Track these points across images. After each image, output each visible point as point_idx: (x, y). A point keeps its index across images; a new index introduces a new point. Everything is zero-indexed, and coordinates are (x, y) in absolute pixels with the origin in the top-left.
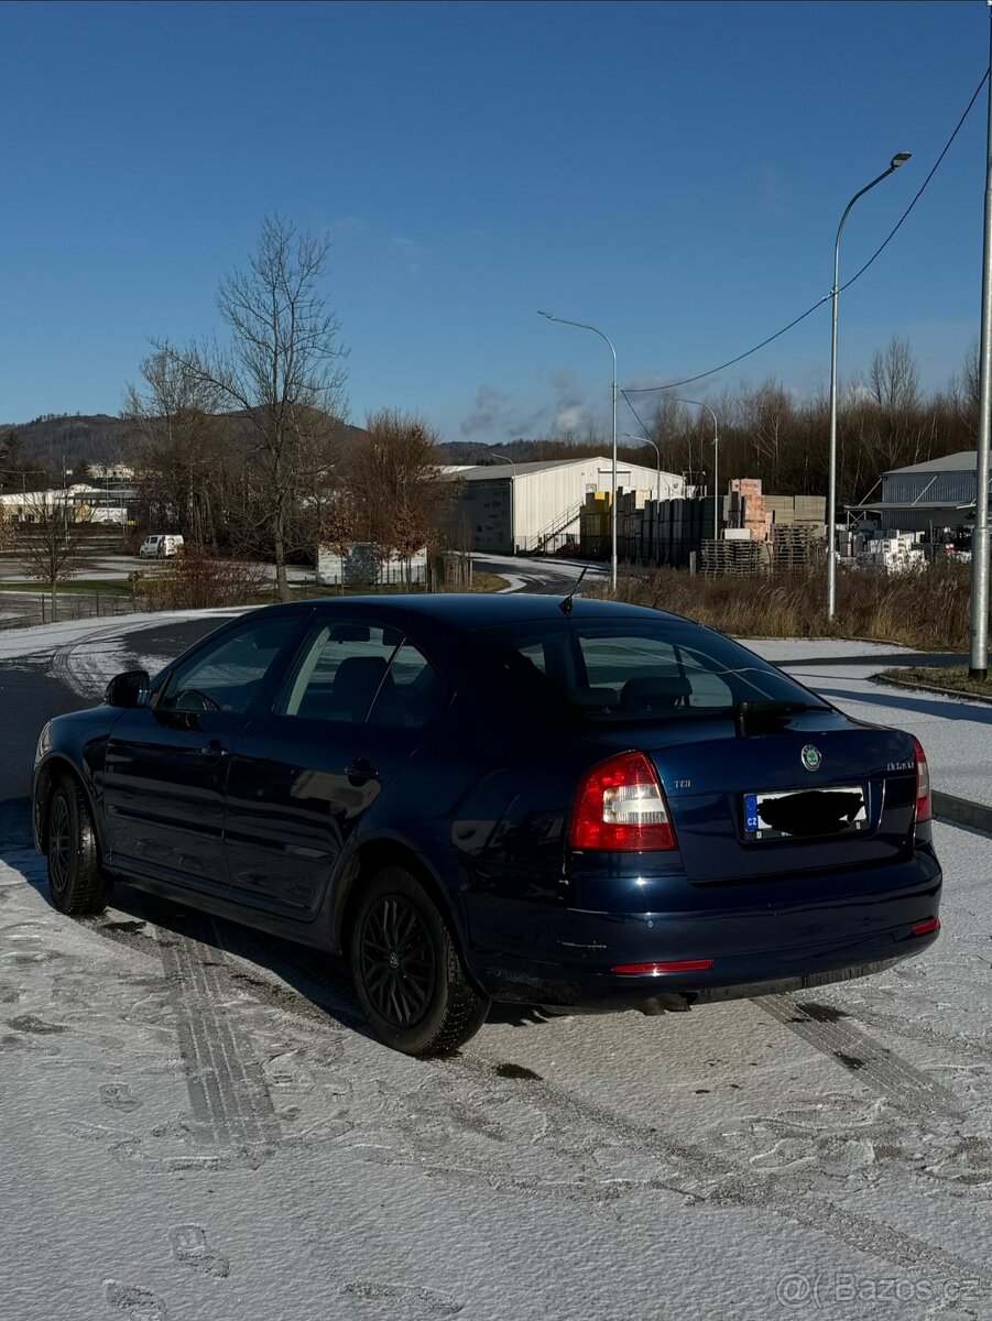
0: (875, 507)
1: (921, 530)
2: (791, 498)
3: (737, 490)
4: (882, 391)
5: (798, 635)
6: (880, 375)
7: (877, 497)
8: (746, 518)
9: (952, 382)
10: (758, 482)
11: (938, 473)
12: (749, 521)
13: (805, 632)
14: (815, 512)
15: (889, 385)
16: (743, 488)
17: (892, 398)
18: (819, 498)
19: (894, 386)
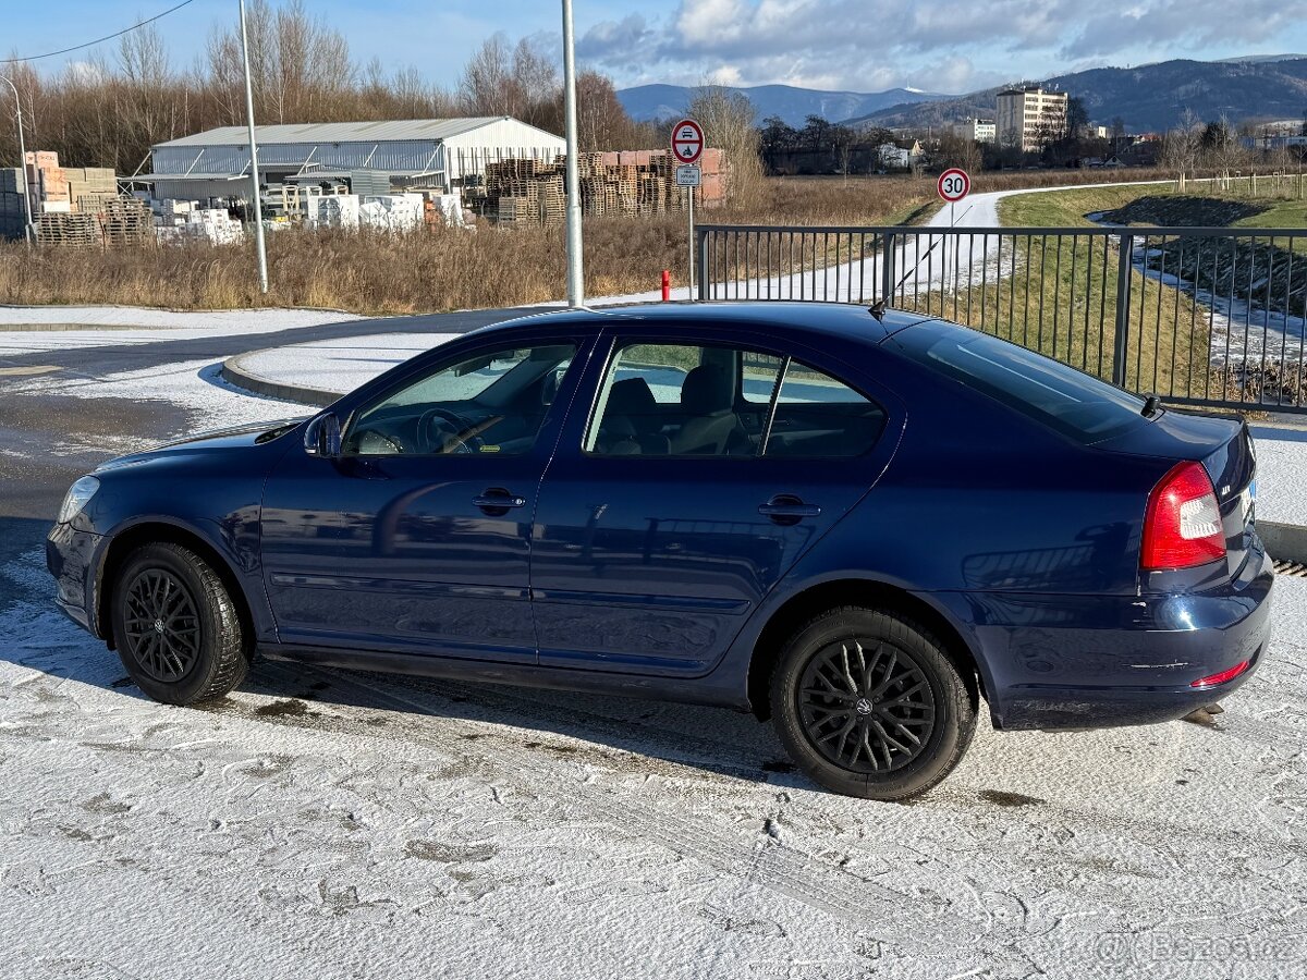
0: (143, 179)
1: (194, 200)
2: (82, 170)
3: (32, 162)
4: (134, 68)
5: (241, 306)
6: (130, 52)
7: (148, 169)
8: (47, 190)
9: (197, 61)
10: (54, 155)
11: (205, 147)
12: (50, 193)
13: (247, 303)
14: (107, 183)
15: (139, 63)
16: (39, 160)
17: (144, 74)
18: (108, 170)
19: (144, 63)
